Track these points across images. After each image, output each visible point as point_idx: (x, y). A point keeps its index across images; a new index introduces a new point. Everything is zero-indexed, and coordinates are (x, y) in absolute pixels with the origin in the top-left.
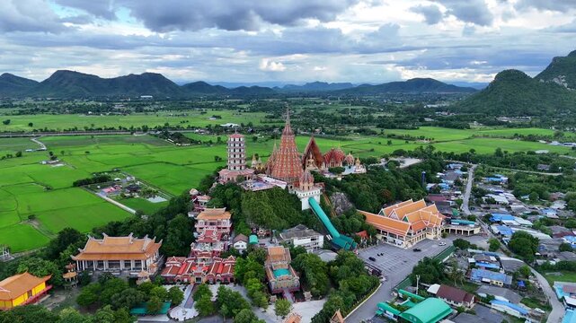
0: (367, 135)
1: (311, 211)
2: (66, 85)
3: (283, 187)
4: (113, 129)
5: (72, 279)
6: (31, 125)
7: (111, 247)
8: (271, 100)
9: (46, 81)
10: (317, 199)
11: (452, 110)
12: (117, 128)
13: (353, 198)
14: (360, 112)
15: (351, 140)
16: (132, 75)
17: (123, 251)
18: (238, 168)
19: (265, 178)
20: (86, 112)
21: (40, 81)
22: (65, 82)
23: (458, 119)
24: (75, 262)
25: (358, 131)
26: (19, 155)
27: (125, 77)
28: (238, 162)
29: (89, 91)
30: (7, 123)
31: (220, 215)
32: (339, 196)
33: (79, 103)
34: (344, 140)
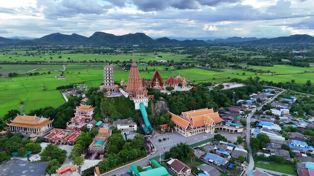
0: (236, 69)
1: (139, 111)
2: (99, 39)
3: (127, 96)
4: (103, 61)
5: (4, 135)
6: (69, 58)
7: (25, 120)
8: (199, 48)
9: (91, 37)
10: (146, 104)
11: (307, 54)
12: (105, 61)
13: (170, 105)
14: (245, 55)
15: (223, 71)
16: (130, 34)
17: (29, 123)
18: (108, 85)
19: (122, 91)
20: (99, 53)
21: (88, 37)
22: (99, 38)
23: (306, 60)
24: (9, 126)
25: (232, 66)
26: (49, 73)
27: (127, 35)
28: (108, 81)
29: (109, 42)
30: (60, 57)
31: (87, 109)
32: (162, 103)
33: (102, 48)
34: (219, 71)
